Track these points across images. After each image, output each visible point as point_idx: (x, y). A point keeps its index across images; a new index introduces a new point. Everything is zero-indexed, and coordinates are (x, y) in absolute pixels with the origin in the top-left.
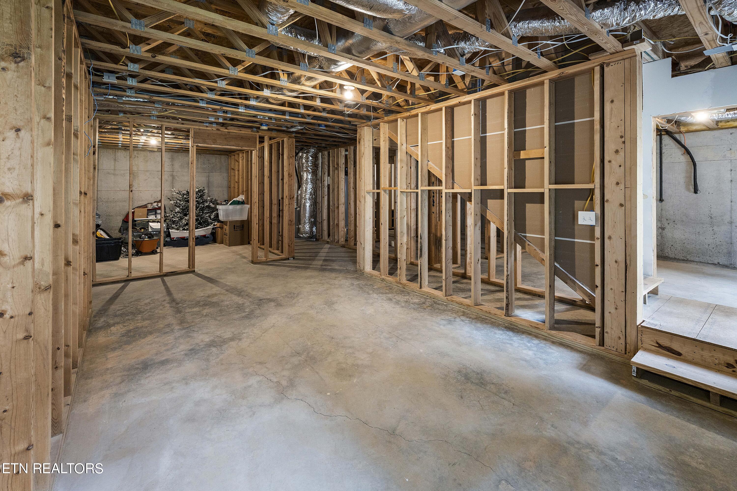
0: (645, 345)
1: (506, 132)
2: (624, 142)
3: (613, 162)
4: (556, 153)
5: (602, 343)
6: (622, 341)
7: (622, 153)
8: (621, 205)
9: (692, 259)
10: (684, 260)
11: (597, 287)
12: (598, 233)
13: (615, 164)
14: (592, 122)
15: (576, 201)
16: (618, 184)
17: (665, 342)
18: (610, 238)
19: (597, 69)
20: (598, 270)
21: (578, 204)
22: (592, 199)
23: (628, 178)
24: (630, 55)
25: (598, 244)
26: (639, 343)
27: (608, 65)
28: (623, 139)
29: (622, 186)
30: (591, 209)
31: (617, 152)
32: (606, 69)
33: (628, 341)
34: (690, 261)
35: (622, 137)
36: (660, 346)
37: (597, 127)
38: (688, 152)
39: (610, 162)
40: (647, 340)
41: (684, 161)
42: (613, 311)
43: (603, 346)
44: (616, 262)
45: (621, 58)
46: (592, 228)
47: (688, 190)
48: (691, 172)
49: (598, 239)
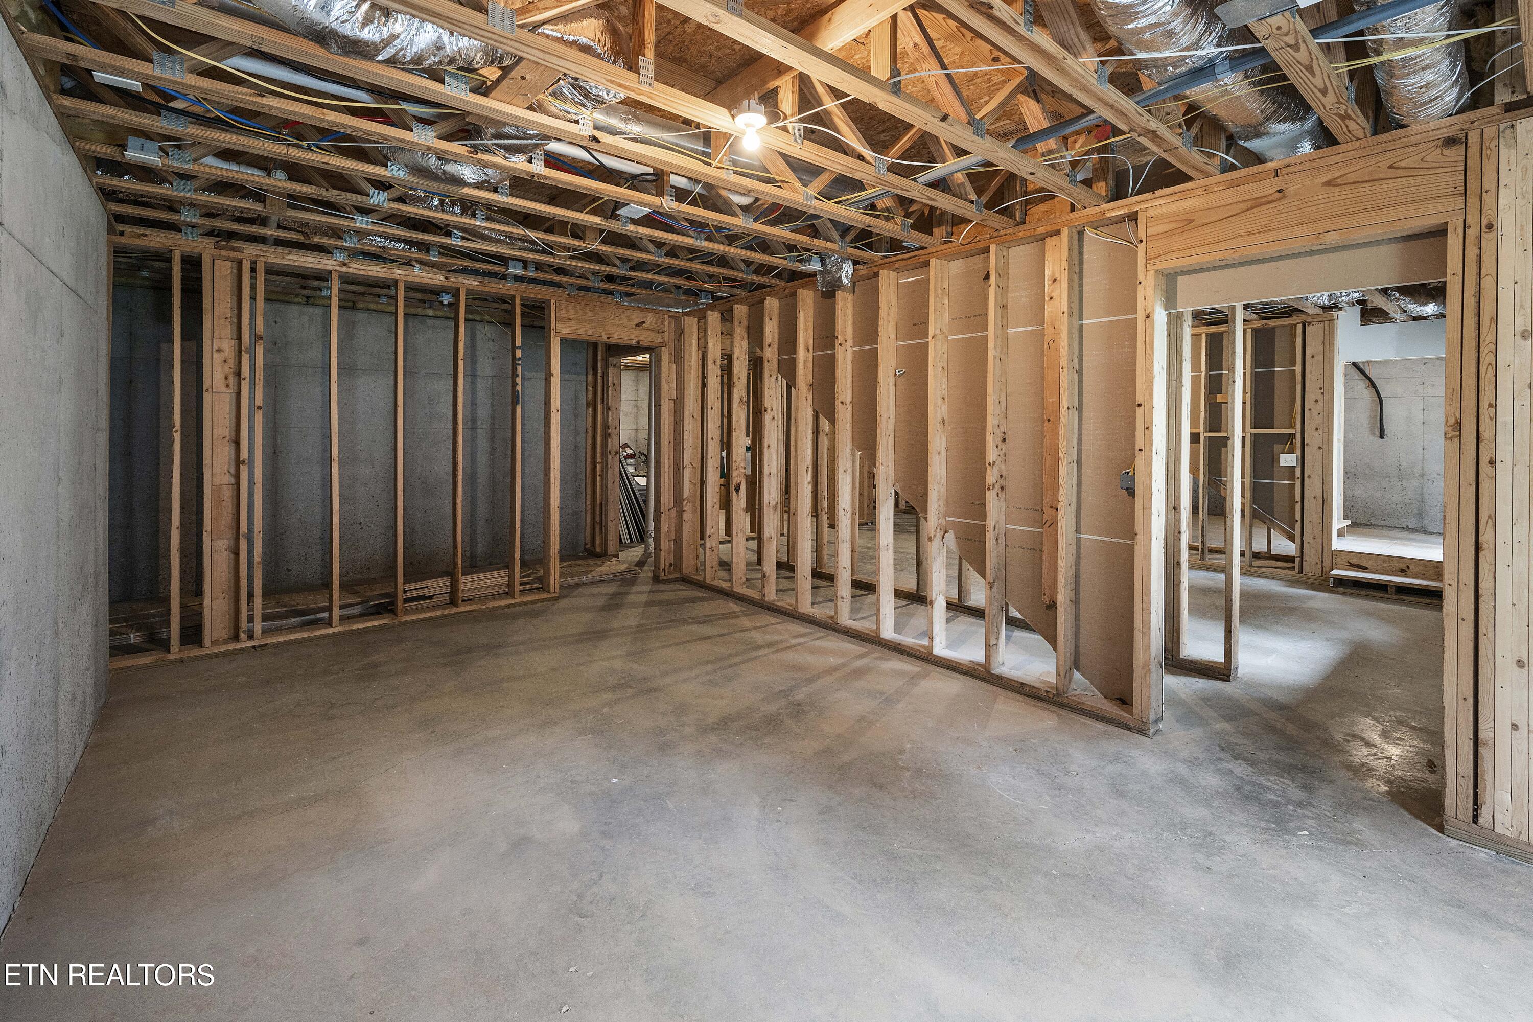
0: (1338, 566)
1: (1203, 374)
2: (1323, 393)
3: (1313, 410)
4: (1255, 398)
5: (1301, 571)
6: (1320, 566)
7: (1321, 403)
8: (1320, 448)
9: (1376, 523)
10: (1366, 525)
11: (1297, 521)
12: (1298, 473)
13: (1315, 413)
14: (1293, 372)
15: (1275, 445)
16: (1317, 429)
17: (1354, 561)
18: (1309, 477)
19: (1299, 326)
20: (1298, 507)
21: (1277, 447)
22: (1292, 443)
23: (1326, 424)
24: (1329, 319)
25: (1298, 483)
26: (1334, 565)
27: (1310, 323)
28: (1322, 391)
29: (1321, 432)
30: (1291, 451)
31: (1316, 401)
32: (1308, 329)
33: (1325, 564)
34: (1374, 525)
35: (1321, 389)
36: (1351, 565)
37: (1299, 377)
38: (1373, 385)
39: (1310, 410)
40: (1341, 561)
41: (1369, 396)
42: (1311, 541)
43: (1302, 573)
44: (1315, 498)
45: (1321, 319)
46: (1293, 469)
47: (1373, 433)
48: (1377, 412)
49: (1298, 478)
